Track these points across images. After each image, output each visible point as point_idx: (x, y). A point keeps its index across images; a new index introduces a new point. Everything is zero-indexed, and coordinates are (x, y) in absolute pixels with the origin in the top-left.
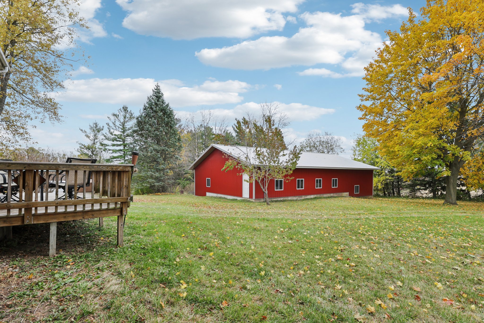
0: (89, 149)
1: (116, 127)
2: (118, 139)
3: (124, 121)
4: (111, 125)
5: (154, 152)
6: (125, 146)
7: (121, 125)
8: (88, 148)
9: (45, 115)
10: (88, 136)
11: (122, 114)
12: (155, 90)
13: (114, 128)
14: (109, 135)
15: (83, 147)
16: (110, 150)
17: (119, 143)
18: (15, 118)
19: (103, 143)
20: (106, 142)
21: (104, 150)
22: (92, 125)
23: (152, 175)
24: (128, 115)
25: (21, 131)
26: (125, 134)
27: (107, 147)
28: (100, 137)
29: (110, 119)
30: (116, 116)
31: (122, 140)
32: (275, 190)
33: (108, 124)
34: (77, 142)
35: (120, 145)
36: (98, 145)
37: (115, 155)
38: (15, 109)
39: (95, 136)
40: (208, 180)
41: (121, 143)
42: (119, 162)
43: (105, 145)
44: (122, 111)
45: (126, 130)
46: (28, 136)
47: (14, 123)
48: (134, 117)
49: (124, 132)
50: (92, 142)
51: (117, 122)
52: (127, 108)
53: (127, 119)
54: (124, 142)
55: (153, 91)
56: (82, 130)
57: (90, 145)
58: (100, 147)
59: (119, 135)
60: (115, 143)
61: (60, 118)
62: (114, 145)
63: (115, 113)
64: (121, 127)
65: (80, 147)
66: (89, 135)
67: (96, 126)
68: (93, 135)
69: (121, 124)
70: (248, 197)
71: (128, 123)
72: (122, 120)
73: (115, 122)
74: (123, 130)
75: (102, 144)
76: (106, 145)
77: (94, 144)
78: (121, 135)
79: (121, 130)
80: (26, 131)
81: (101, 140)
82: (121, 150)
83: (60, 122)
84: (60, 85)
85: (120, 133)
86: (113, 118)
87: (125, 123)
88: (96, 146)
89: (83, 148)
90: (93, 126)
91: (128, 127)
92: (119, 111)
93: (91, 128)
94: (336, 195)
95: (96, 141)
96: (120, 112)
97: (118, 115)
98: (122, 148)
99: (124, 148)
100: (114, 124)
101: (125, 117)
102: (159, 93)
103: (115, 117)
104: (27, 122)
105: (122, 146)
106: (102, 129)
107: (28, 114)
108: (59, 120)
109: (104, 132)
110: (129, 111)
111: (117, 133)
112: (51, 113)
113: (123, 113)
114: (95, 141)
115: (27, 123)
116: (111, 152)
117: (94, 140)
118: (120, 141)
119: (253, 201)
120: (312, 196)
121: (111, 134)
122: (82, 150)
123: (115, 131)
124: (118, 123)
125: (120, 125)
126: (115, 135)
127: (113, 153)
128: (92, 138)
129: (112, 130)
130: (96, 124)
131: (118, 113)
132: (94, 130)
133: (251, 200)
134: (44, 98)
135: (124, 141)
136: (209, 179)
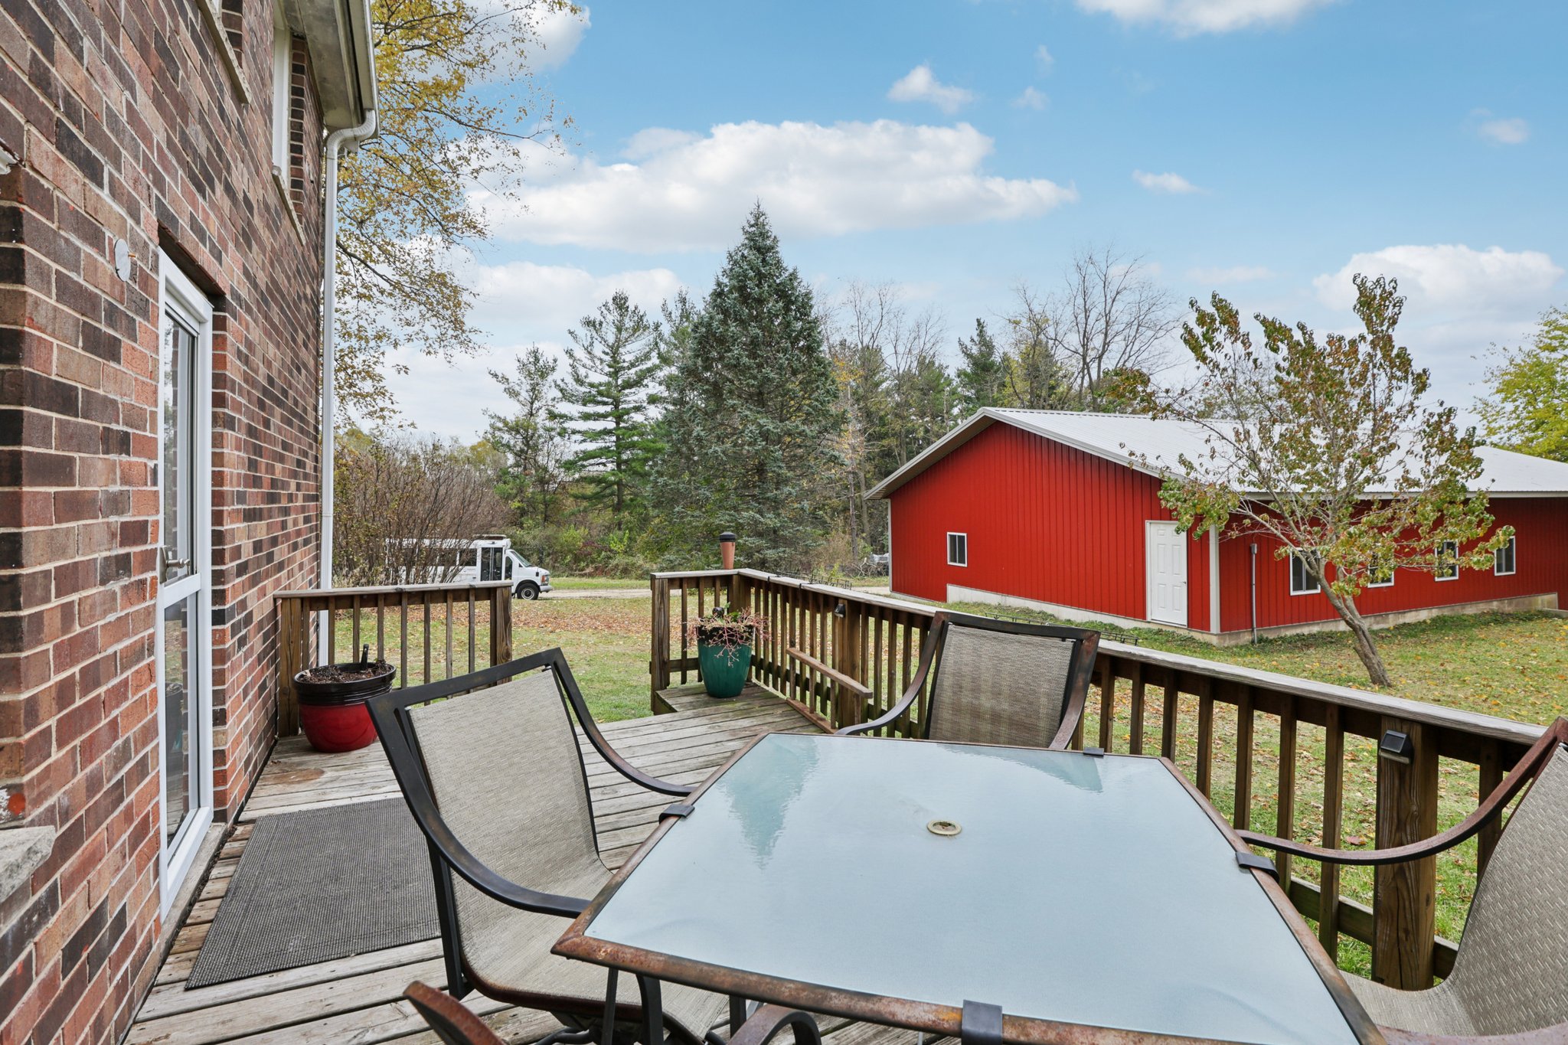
0: (518, 432)
1: (596, 360)
2: (599, 399)
3: (618, 340)
4: (580, 353)
5: (761, 444)
6: (619, 419)
7: (607, 354)
8: (515, 429)
9: (424, 329)
10: (513, 393)
11: (610, 318)
12: (752, 226)
13: (589, 363)
14: (571, 384)
15: (501, 425)
16: (574, 432)
17: (601, 409)
18: (348, 344)
19: (556, 411)
20: (564, 408)
21: (560, 434)
22: (524, 358)
23: (756, 522)
24: (629, 323)
25: (367, 386)
26: (620, 382)
27: (569, 425)
28: (550, 393)
29: (575, 338)
30: (594, 326)
31: (610, 400)
32: (1292, 593)
33: (570, 353)
34: (485, 412)
35: (604, 416)
36: (541, 418)
37: (591, 446)
38: (344, 314)
39: (533, 389)
40: (958, 543)
41: (608, 408)
42: (601, 468)
43: (562, 416)
44: (609, 310)
45: (623, 368)
46: (387, 404)
47: (346, 359)
48: (646, 328)
49: (615, 374)
50: (526, 410)
51: (596, 343)
52: (626, 299)
53: (624, 335)
54: (616, 407)
55: (746, 233)
56: (496, 376)
57: (521, 418)
58: (549, 424)
59: (600, 384)
60: (591, 409)
61: (472, 336)
62: (586, 417)
63: (592, 319)
64: (607, 358)
65: (492, 426)
66: (517, 388)
67: (537, 360)
68: (529, 387)
69: (607, 350)
70: (1185, 622)
71: (629, 347)
72: (611, 339)
73: (592, 344)
74: (612, 370)
75: (553, 416)
76: (566, 416)
77: (532, 414)
78: (608, 384)
79: (607, 369)
80: (381, 384)
81: (550, 403)
82: (607, 432)
83: (470, 351)
84: (471, 225)
85: (605, 379)
86: (583, 332)
87: (618, 347)
88: (538, 420)
89: (500, 430)
90: (525, 361)
91: (629, 358)
92: (603, 309)
93: (523, 366)
94: (1510, 604)
95: (536, 405)
96: (605, 312)
97: (601, 324)
98: (610, 424)
99: (618, 423)
100: (590, 353)
101: (619, 330)
102: (764, 235)
103: (592, 328)
104: (383, 353)
105: (610, 419)
106: (553, 369)
107: (379, 328)
108: (465, 343)
109: (556, 376)
110: (632, 308)
111: (597, 378)
112: (442, 323)
113: (613, 316)
114: (534, 406)
115: (382, 359)
116: (578, 437)
117: (532, 403)
118: (605, 403)
119: (1214, 640)
120: (1424, 615)
121: (579, 381)
122: (498, 433)
123: (589, 372)
124: (598, 349)
125: (604, 352)
126: (592, 385)
127: (584, 441)
128: (525, 395)
129: (582, 372)
130: (535, 355)
131: (599, 318)
132: (530, 374)
133: (1198, 635)
134: (423, 273)
135: (616, 403)
136: (961, 538)
